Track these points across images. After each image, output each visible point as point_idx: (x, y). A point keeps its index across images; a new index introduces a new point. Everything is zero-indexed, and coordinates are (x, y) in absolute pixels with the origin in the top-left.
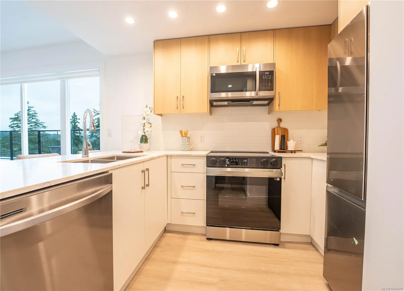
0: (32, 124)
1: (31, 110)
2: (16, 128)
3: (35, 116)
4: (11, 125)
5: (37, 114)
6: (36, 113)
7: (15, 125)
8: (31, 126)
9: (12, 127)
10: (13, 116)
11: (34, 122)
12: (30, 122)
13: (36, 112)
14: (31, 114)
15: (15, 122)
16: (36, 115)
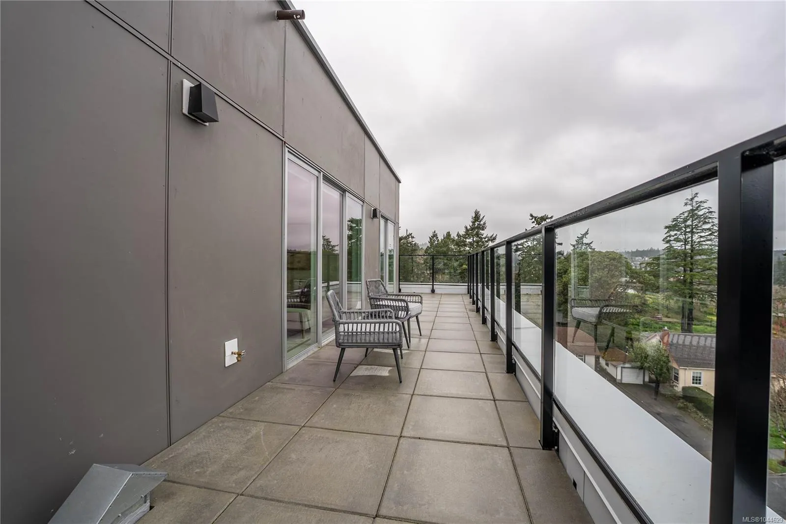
0: (703, 234)
1: (702, 208)
2: (673, 243)
3: (710, 218)
4: (666, 238)
5: (713, 214)
6: (711, 212)
7: (672, 238)
8: (701, 237)
9: (668, 242)
10: (670, 223)
11: (709, 229)
12: (699, 231)
13: (711, 210)
14: (702, 215)
15: (672, 233)
16: (712, 216)
